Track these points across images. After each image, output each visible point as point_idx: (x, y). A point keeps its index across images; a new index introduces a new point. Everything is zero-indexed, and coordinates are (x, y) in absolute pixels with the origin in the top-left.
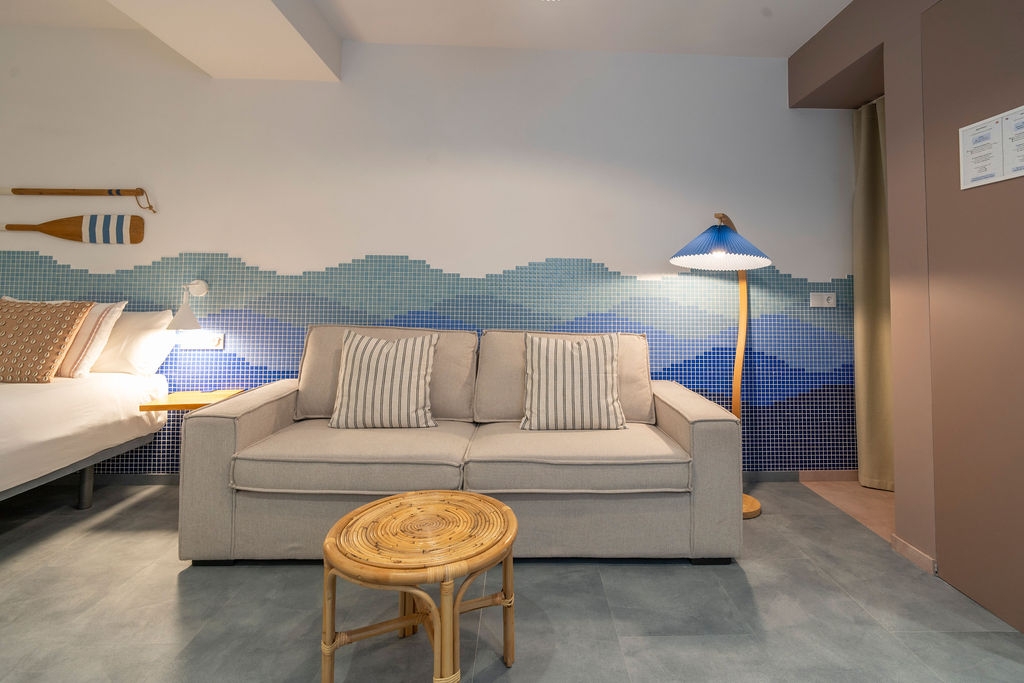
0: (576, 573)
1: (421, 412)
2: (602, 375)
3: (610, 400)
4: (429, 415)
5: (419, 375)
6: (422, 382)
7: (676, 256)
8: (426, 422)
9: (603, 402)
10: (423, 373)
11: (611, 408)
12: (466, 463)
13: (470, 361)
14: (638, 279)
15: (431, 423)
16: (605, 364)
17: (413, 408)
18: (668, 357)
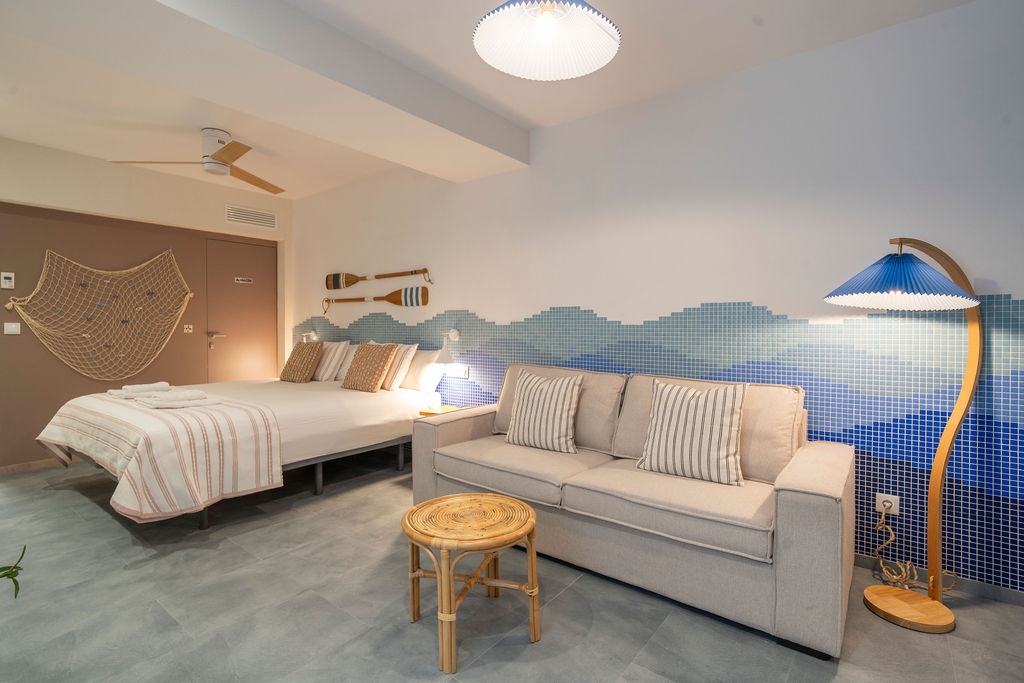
0: (647, 606)
1: (563, 440)
2: (716, 427)
3: (723, 453)
4: (570, 443)
5: (562, 409)
6: (565, 416)
7: (830, 295)
8: (567, 448)
9: (714, 454)
10: (566, 407)
11: (723, 462)
12: (564, 485)
13: (614, 401)
14: (810, 323)
15: (571, 450)
16: (722, 416)
17: (556, 435)
18: (851, 417)
